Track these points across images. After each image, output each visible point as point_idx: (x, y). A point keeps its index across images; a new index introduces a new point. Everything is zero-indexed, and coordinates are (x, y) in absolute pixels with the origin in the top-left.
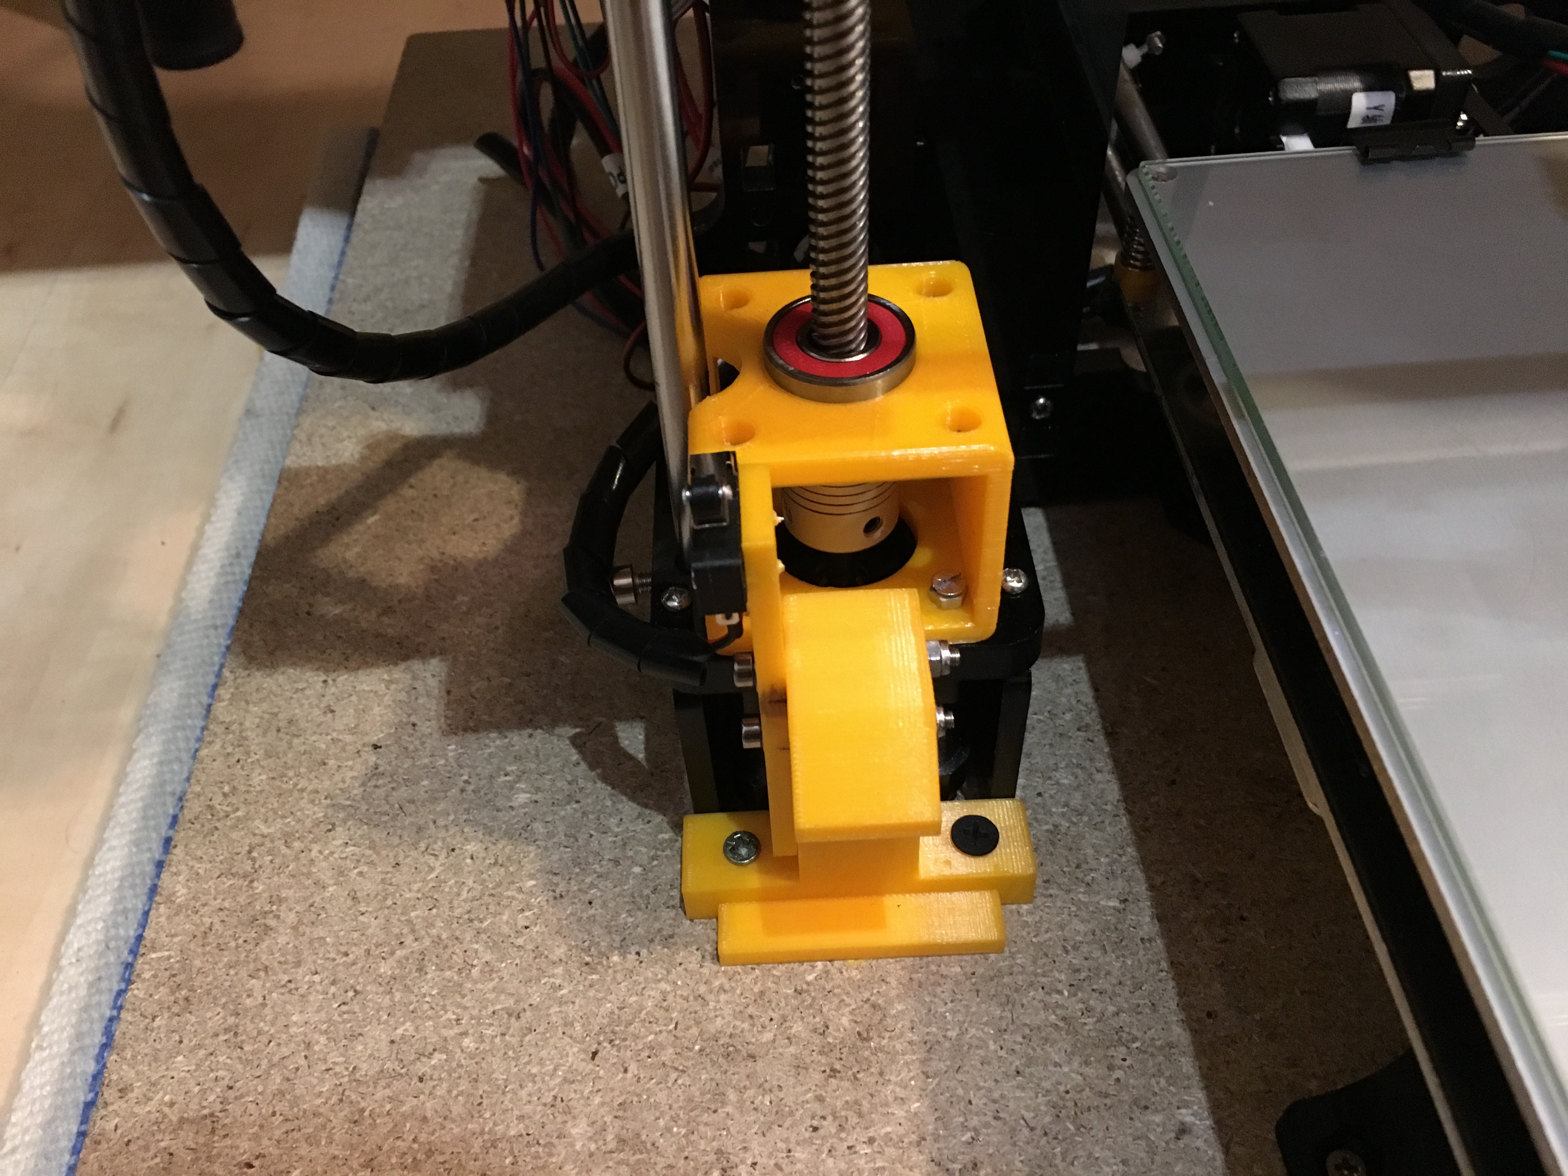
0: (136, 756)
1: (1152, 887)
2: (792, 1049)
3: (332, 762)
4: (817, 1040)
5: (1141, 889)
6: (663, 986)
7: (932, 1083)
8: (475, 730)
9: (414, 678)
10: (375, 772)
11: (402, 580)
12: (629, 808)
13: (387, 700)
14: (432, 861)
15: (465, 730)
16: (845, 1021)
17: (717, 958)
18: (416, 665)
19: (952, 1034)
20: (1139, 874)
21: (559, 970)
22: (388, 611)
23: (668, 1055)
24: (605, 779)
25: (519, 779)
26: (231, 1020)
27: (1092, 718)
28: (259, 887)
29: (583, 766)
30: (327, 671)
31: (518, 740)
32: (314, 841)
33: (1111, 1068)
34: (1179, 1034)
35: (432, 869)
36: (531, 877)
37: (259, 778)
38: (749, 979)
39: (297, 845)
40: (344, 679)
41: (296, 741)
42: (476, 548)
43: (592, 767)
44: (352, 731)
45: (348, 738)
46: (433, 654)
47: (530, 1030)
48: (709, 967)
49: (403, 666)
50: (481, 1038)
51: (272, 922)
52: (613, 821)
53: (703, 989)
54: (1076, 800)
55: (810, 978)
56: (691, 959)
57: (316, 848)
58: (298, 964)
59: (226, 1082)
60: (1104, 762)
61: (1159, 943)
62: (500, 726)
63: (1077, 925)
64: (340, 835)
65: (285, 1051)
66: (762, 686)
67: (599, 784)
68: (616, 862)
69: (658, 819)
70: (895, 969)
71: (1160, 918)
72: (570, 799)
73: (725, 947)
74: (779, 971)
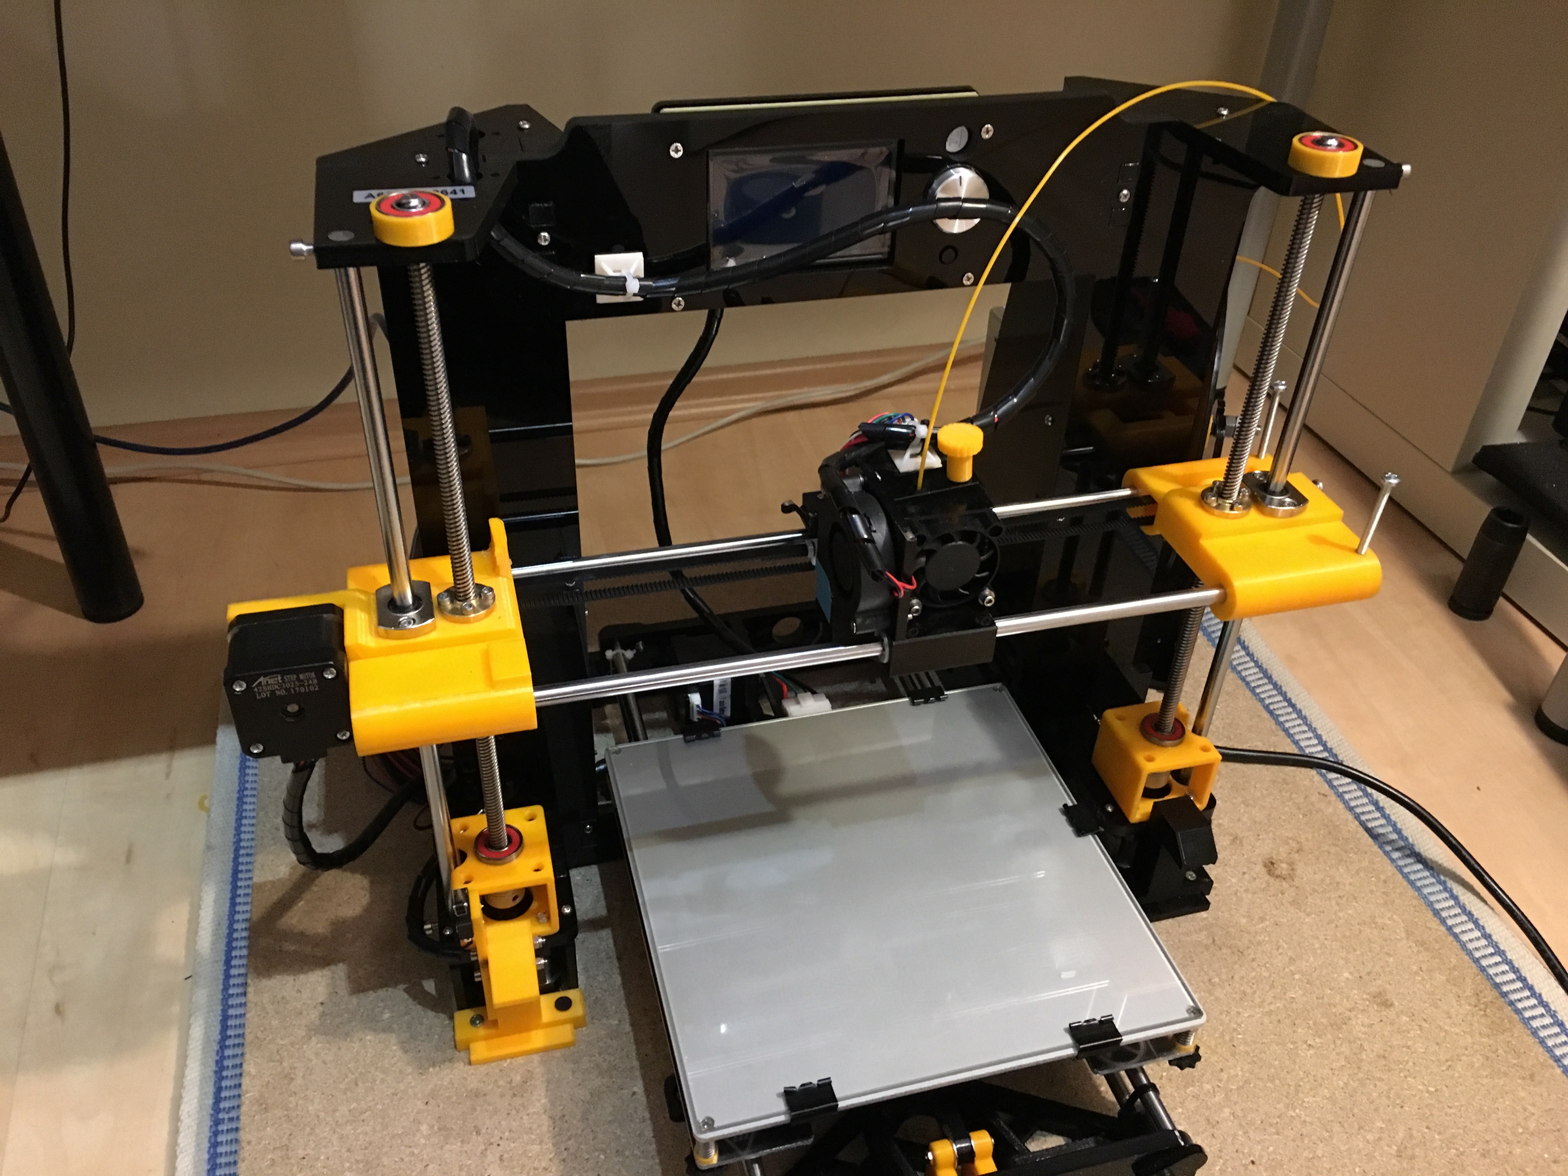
0: (193, 1027)
1: (630, 1014)
2: (500, 1090)
3: (304, 1012)
4: (508, 1085)
5: (626, 1016)
6: (451, 1076)
7: (549, 1093)
8: (363, 991)
9: (333, 973)
10: (323, 1014)
11: (320, 931)
12: (431, 1014)
13: (323, 984)
14: (353, 1045)
15: (359, 992)
16: (519, 1078)
17: (470, 1063)
18: (333, 967)
19: (557, 1076)
20: (626, 1011)
21: (410, 1077)
22: (317, 945)
23: (454, 1099)
24: (420, 1003)
25: (384, 1009)
26: (286, 1113)
27: (613, 954)
28: (285, 1064)
29: (410, 1000)
30: (294, 975)
31: (382, 993)
32: (304, 1044)
33: (611, 1078)
34: (636, 1064)
35: (354, 1048)
36: (395, 1045)
37: (275, 1023)
38: (483, 1069)
39: (297, 1046)
40: (302, 977)
41: (287, 1006)
42: (351, 912)
43: (414, 1000)
44: (311, 999)
45: (309, 1002)
46: (339, 962)
47: (401, 1098)
48: (467, 1067)
49: (327, 968)
50: (384, 1104)
51: (293, 1076)
52: (425, 1020)
53: (465, 1075)
54: (605, 986)
55: (505, 1065)
56: (461, 1065)
57: (305, 1047)
58: (307, 1089)
59: (289, 1133)
60: (617, 971)
61: (632, 1034)
62: (374, 988)
63: (603, 1032)
64: (314, 1040)
65: (309, 1120)
66: (480, 959)
67: (418, 1006)
68: (428, 1035)
69: (443, 1016)
70: (536, 1058)
71: (632, 1025)
72: (406, 1014)
73: (473, 1058)
74: (493, 1064)
